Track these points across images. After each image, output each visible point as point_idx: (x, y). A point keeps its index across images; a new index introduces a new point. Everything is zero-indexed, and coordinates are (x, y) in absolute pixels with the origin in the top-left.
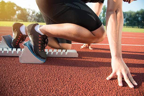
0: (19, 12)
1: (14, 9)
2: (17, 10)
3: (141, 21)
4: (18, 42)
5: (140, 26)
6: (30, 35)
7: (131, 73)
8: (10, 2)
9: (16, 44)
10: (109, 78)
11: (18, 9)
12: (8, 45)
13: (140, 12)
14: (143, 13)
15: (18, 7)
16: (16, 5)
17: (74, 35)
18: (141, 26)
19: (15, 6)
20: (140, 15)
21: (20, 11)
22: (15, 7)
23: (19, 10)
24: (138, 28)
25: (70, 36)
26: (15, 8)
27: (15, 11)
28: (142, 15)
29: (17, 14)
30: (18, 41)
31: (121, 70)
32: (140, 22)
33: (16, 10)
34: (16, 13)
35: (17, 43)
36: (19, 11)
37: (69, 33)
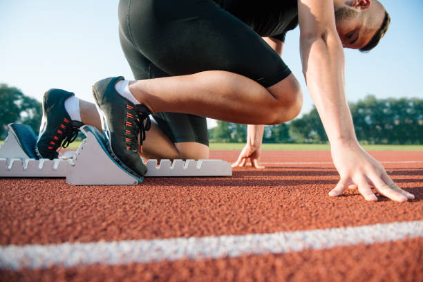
0: (28, 112)
1: (15, 105)
2: (24, 108)
3: (374, 125)
4: (55, 141)
5: (372, 138)
6: (103, 104)
7: (388, 173)
8: (6, 85)
9: (50, 148)
10: (336, 192)
11: (26, 105)
12: (24, 149)
13: (366, 103)
14: (374, 105)
15: (27, 100)
16: (20, 94)
17: (224, 96)
18: (375, 137)
19: (19, 97)
20: (369, 111)
21: (34, 112)
22: (17, 99)
23: (31, 107)
24: (370, 144)
25: (214, 99)
26: (18, 103)
27: (17, 111)
28: (372, 110)
29: (23, 119)
30: (56, 138)
31: (362, 169)
32: (371, 127)
33: (20, 107)
34: (19, 116)
35: (53, 143)
36: (31, 111)
37: (211, 93)
